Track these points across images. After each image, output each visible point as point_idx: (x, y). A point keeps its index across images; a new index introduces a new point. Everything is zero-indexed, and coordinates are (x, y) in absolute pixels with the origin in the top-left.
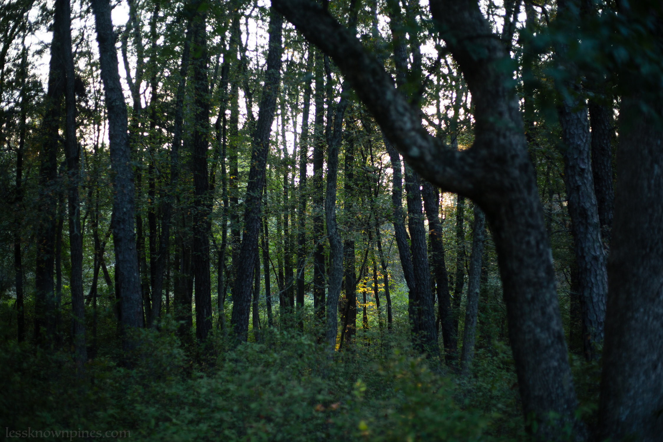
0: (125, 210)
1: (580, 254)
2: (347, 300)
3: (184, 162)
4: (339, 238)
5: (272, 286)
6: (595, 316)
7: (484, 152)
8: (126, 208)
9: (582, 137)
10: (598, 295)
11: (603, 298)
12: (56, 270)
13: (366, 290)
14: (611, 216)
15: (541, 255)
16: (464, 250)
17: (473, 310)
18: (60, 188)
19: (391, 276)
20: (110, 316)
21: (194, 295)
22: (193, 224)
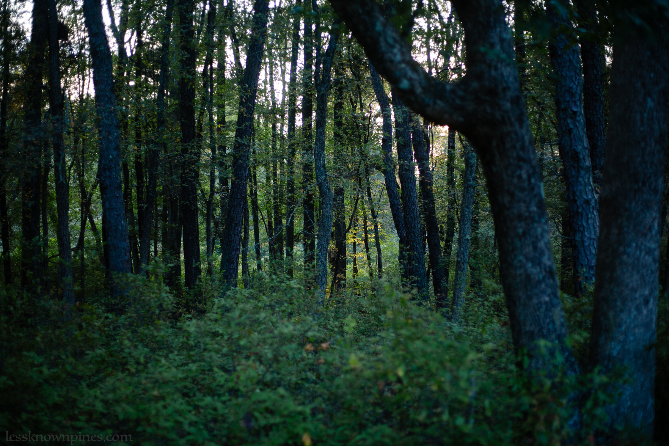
0: (111, 157)
1: (572, 198)
2: (337, 250)
3: (171, 110)
4: (328, 185)
5: (261, 237)
6: (586, 260)
7: (475, 85)
8: (113, 155)
9: (574, 80)
10: (590, 238)
11: (595, 242)
12: (43, 223)
13: (356, 240)
14: (602, 162)
15: (532, 189)
16: (455, 198)
17: (464, 257)
18: (45, 134)
19: (381, 226)
20: (97, 269)
21: (182, 246)
22: (180, 171)
